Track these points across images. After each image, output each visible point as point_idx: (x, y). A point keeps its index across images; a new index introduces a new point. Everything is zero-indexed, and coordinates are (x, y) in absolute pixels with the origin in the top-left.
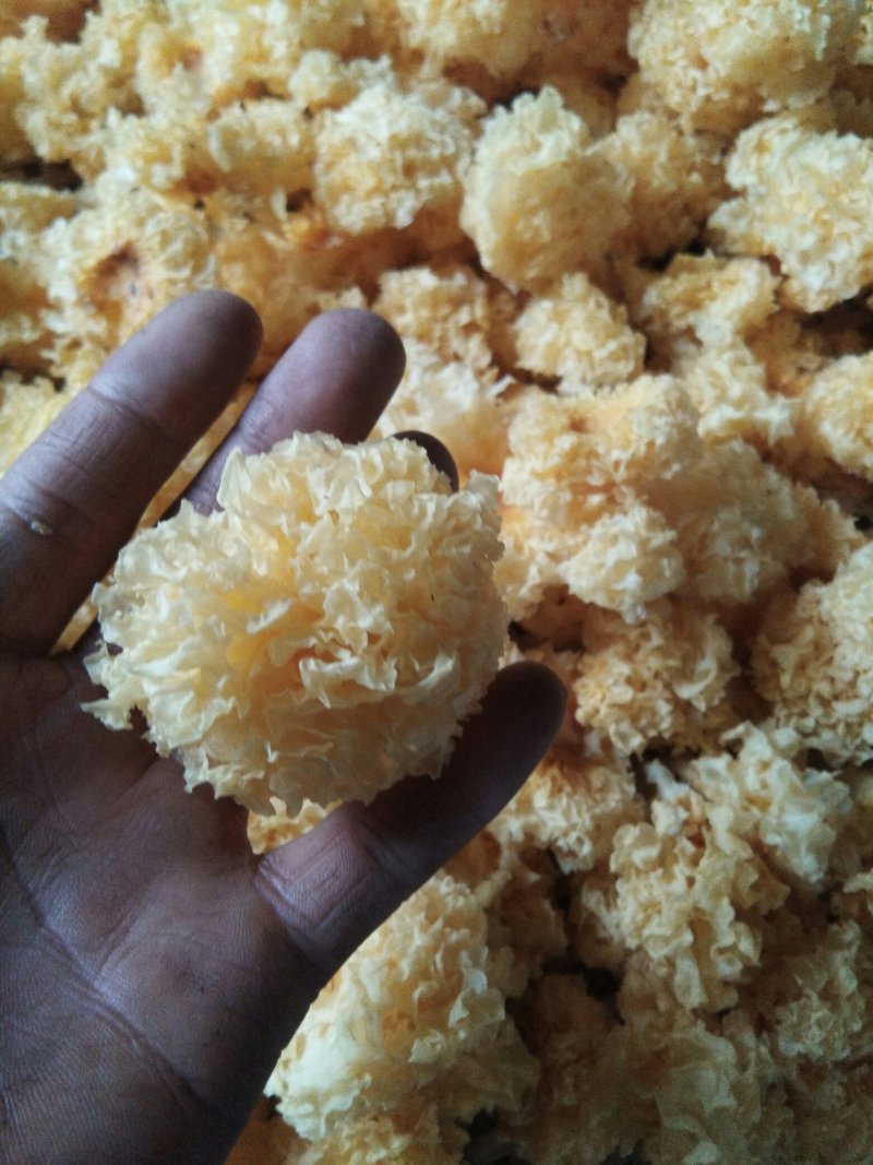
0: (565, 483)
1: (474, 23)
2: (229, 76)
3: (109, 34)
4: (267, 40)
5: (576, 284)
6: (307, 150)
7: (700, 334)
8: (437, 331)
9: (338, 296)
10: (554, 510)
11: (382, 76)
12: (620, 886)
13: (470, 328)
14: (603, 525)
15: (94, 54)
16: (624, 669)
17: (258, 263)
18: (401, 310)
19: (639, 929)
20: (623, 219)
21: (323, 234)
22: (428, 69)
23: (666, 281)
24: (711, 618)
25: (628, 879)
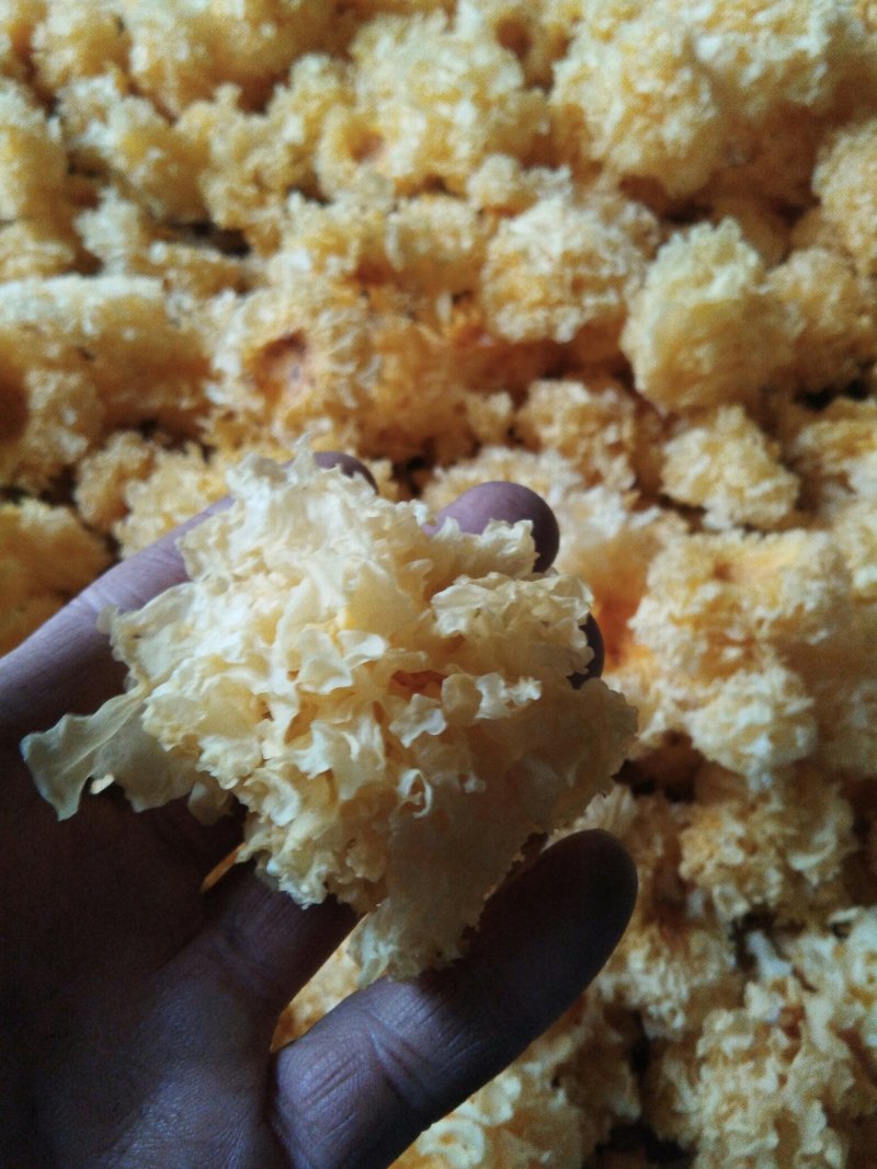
0: (702, 632)
1: (660, 145)
2: (410, 170)
3: (296, 110)
4: (452, 139)
5: (731, 418)
6: (477, 255)
7: (854, 482)
8: (582, 447)
9: (486, 398)
10: (687, 658)
11: (559, 186)
12: (706, 1073)
13: (616, 448)
14: (737, 683)
15: (278, 127)
16: (737, 829)
17: (412, 356)
18: (549, 421)
19: (721, 1119)
20: (786, 356)
21: (477, 331)
22: (605, 182)
23: (825, 425)
24: (835, 788)
25: (714, 1066)
